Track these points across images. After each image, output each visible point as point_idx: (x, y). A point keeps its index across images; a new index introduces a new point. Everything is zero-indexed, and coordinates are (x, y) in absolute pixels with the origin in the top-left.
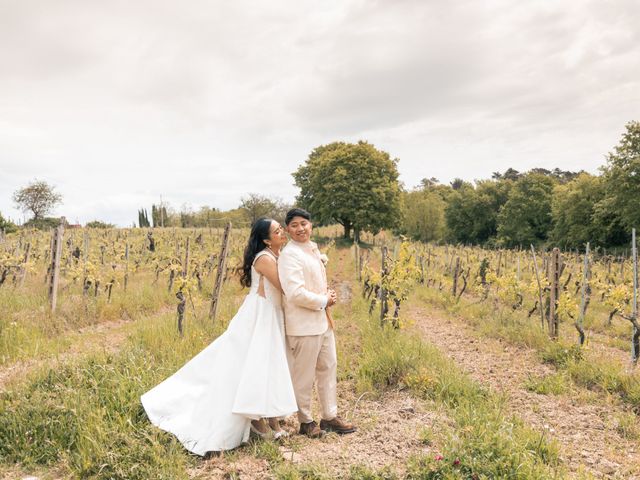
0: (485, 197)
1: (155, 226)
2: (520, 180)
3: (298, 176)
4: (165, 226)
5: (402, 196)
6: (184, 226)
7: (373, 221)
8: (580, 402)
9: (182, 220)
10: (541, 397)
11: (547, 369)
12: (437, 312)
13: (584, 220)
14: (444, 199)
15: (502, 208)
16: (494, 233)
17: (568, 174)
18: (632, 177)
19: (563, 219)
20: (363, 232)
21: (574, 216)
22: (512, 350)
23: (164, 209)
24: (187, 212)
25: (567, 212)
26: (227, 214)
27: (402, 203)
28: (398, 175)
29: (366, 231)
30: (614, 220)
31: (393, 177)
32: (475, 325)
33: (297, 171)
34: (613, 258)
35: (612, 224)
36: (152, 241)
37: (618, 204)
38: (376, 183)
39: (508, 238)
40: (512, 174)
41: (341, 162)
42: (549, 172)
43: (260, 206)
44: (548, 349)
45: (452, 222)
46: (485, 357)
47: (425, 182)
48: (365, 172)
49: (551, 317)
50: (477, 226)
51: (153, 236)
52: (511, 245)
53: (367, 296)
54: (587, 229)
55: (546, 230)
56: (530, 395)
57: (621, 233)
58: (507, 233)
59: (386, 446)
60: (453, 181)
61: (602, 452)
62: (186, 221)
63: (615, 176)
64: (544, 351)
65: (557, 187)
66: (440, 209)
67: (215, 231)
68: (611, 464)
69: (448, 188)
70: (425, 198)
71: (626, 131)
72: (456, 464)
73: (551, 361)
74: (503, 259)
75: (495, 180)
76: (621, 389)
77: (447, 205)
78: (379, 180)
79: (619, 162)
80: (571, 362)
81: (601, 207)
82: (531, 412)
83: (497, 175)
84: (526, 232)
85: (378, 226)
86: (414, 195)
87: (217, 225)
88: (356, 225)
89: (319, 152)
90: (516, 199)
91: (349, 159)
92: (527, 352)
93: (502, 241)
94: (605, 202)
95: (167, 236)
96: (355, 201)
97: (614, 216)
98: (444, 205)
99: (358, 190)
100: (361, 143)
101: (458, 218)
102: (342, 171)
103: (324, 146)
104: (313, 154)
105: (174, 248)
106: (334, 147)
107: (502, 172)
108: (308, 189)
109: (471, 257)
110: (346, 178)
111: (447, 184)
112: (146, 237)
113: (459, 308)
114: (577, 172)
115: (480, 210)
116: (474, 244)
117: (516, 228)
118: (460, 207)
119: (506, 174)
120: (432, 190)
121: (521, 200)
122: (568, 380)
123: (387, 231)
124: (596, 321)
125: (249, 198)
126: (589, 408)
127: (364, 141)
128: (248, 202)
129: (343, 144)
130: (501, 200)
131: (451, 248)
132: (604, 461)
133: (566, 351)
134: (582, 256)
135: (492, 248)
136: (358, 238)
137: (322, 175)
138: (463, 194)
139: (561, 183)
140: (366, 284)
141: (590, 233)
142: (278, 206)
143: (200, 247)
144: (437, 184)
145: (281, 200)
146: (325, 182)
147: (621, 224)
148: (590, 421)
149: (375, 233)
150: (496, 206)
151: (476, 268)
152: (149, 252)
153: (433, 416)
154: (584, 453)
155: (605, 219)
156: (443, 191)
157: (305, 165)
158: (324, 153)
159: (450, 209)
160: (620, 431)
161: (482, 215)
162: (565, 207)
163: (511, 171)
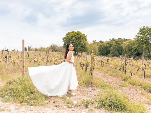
0: (107, 45)
1: (29, 51)
2: (115, 41)
3: (63, 39)
4: (31, 51)
5: (88, 44)
6: (35, 51)
7: (81, 50)
8: (132, 88)
9: (35, 50)
10: (123, 87)
11: (124, 82)
12: (97, 70)
13: (130, 50)
14: (98, 45)
15: (111, 47)
16: (109, 53)
17: (127, 40)
18: (141, 40)
19: (125, 50)
20: (79, 53)
21: (128, 49)
22: (115, 78)
23: (31, 47)
24: (36, 48)
25: (126, 48)
26: (46, 48)
27: (88, 46)
28: (87, 39)
29: (80, 52)
30: (137, 50)
31: (86, 40)
32: (106, 73)
33: (63, 38)
34: (137, 59)
35: (137, 51)
36: (28, 54)
37: (138, 46)
38: (82, 41)
39: (113, 54)
40: (113, 40)
41: (74, 36)
42: (122, 39)
43: (54, 46)
44: (124, 77)
45: (100, 51)
46: (109, 79)
47: (93, 41)
48: (79, 38)
49: (124, 70)
50: (106, 51)
51: (28, 53)
52: (113, 56)
53: (81, 67)
54: (131, 52)
55: (121, 52)
56: (120, 87)
57: (139, 53)
58: (112, 53)
59: (90, 96)
60: (100, 41)
61: (137, 98)
62: (36, 50)
63: (137, 40)
64: (123, 77)
65: (124, 42)
66: (97, 47)
67: (43, 52)
68: (140, 100)
69: (98, 43)
70: (93, 45)
71: (140, 30)
72: (107, 98)
73: (124, 80)
74: (112, 59)
75: (109, 41)
76: (141, 85)
77: (99, 47)
78: (82, 40)
79: (138, 37)
80: (129, 80)
81: (134, 47)
82: (121, 90)
83: (110, 40)
84: (117, 53)
85: (83, 51)
86: (91, 44)
87: (44, 51)
88: (77, 51)
89: (68, 34)
90: (114, 45)
91: (75, 35)
92: (119, 78)
93: (111, 55)
94: (135, 46)
95: (32, 53)
96: (77, 45)
97: (137, 49)
98: (98, 46)
99: (78, 43)
100: (78, 31)
101: (101, 49)
102: (74, 38)
103: (70, 32)
104: (67, 34)
105: (34, 56)
106: (72, 32)
107: (111, 39)
108: (66, 42)
109: (104, 58)
110: (75, 40)
111: (99, 42)
112: (27, 53)
113: (102, 69)
114: (128, 39)
115: (106, 48)
116: (105, 56)
117: (114, 52)
118: (101, 47)
119: (112, 39)
120: (95, 43)
121: (116, 45)
122: (129, 84)
123: (85, 52)
124: (134, 72)
125: (52, 44)
126: (134, 89)
127: (79, 31)
128: (51, 45)
129: (74, 32)
130: (111, 45)
131: (99, 56)
132: (138, 99)
133: (128, 77)
134: (130, 58)
135: (109, 57)
136: (78, 54)
137: (69, 39)
138: (102, 44)
139: (125, 41)
140: (81, 64)
141: (131, 53)
142: (59, 46)
143: (40, 56)
144: (96, 42)
145: (59, 45)
146: (70, 41)
147: (139, 51)
148: (134, 92)
149: (82, 53)
150: (110, 47)
151: (106, 61)
152: (28, 57)
153: (99, 91)
154: (134, 98)
155: (135, 50)
156: (97, 43)
157: (65, 37)
158: (70, 34)
159: (99, 48)
160: (141, 94)
161: (107, 49)
162: (126, 47)
163: (113, 39)
